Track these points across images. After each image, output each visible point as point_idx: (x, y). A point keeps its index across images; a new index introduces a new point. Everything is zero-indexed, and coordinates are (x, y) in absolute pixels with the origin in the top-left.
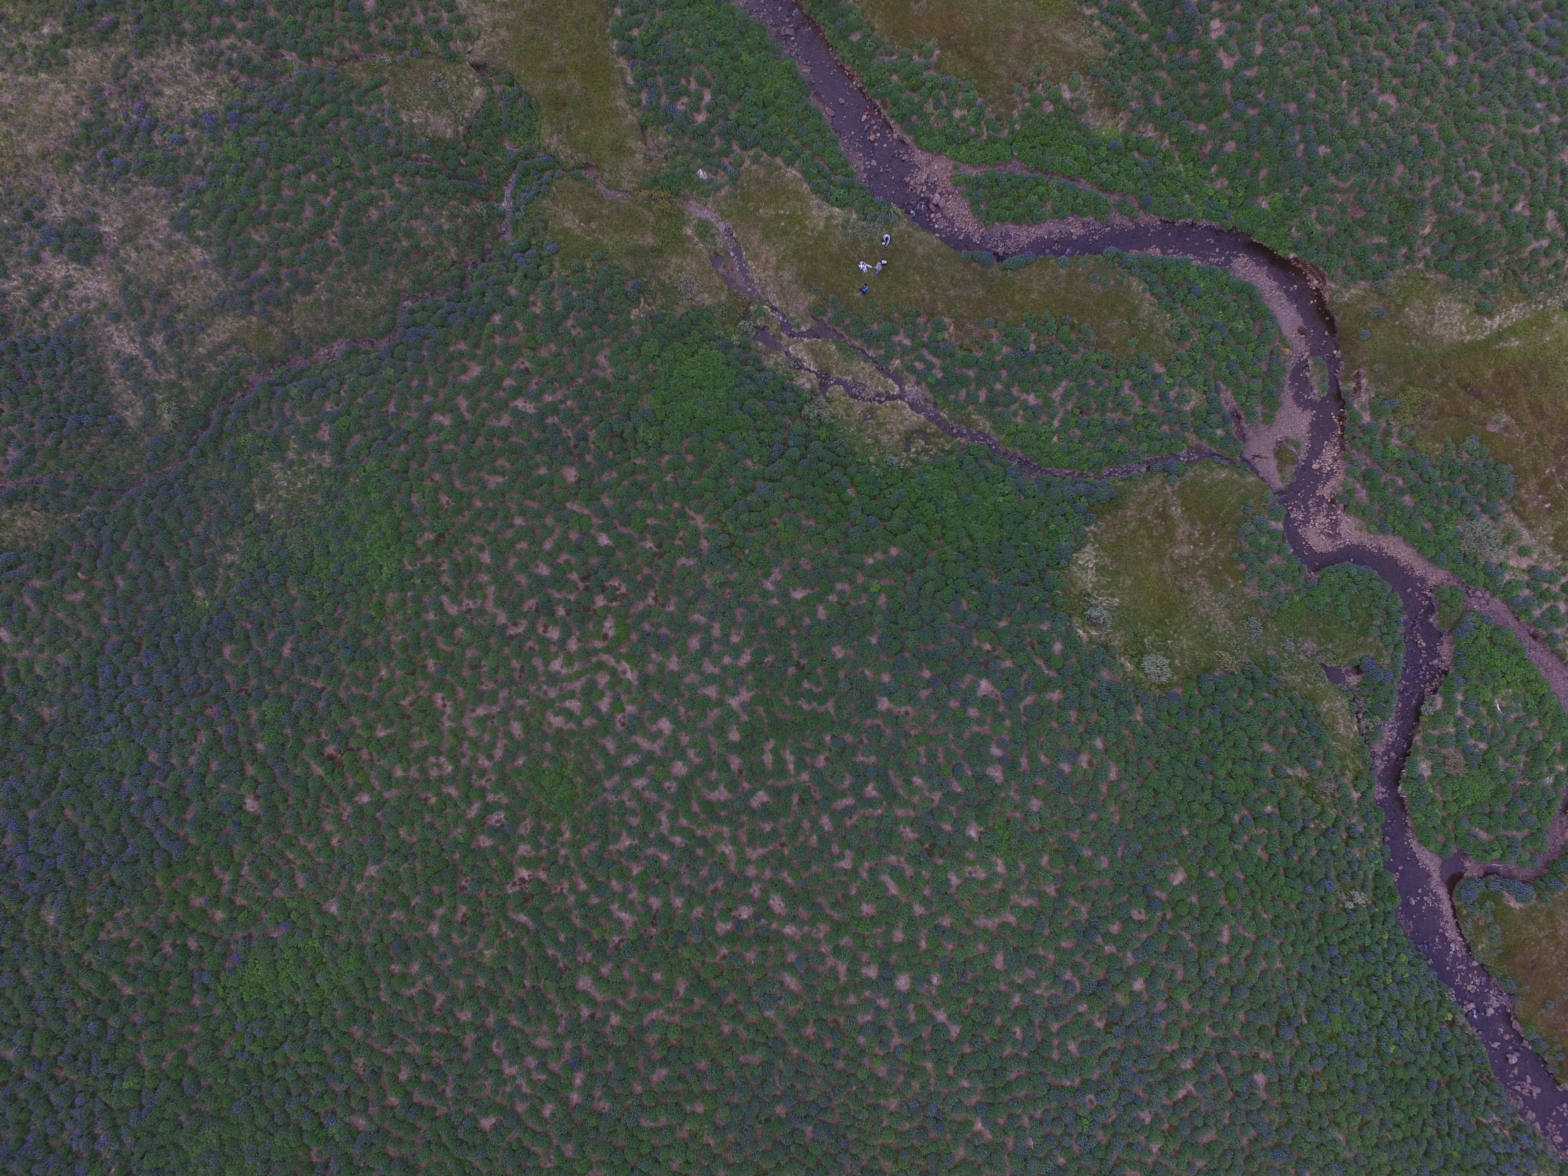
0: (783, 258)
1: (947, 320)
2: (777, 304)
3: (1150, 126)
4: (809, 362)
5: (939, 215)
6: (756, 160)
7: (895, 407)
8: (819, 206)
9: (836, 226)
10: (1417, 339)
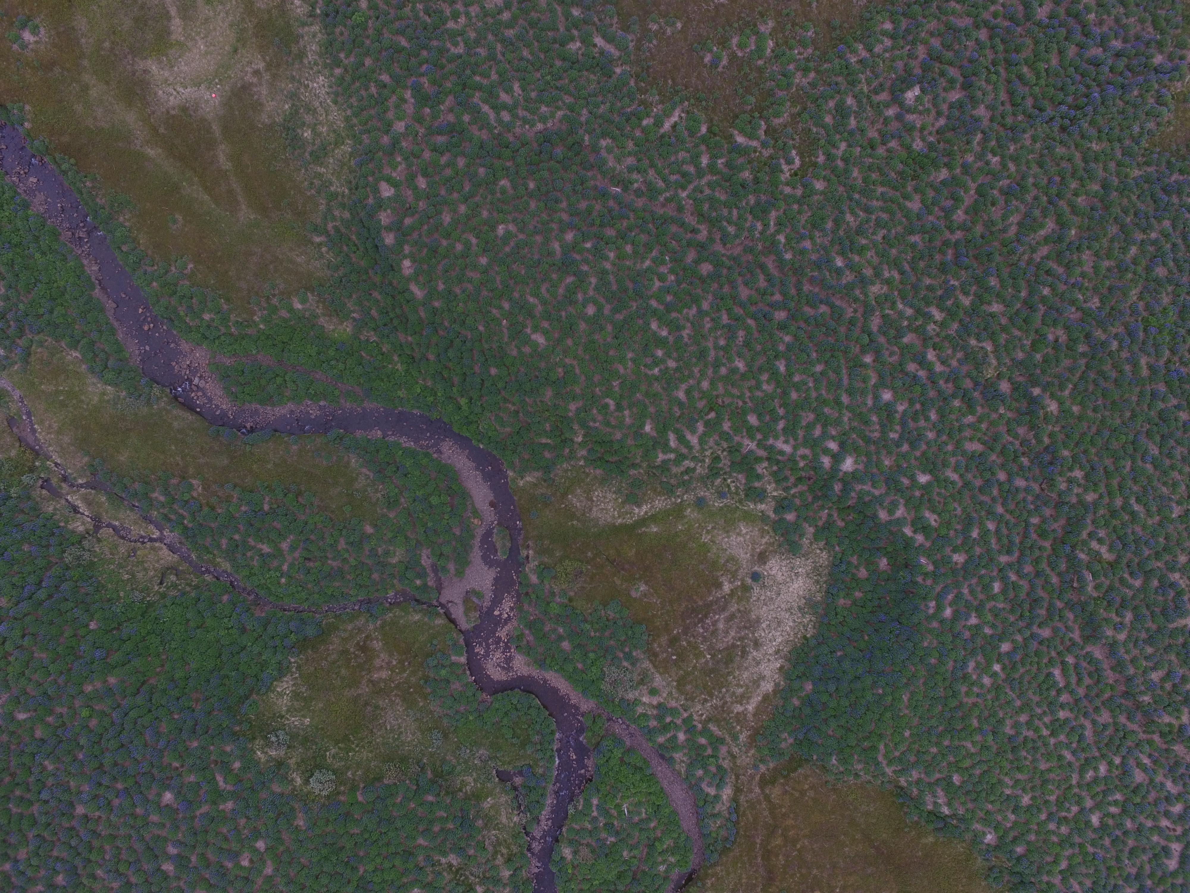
0: (63, 425)
1: (194, 482)
2: (58, 461)
3: (373, 333)
4: (83, 508)
6: (41, 344)
7: (153, 548)
8: (94, 384)
9: (108, 401)
10: (578, 520)
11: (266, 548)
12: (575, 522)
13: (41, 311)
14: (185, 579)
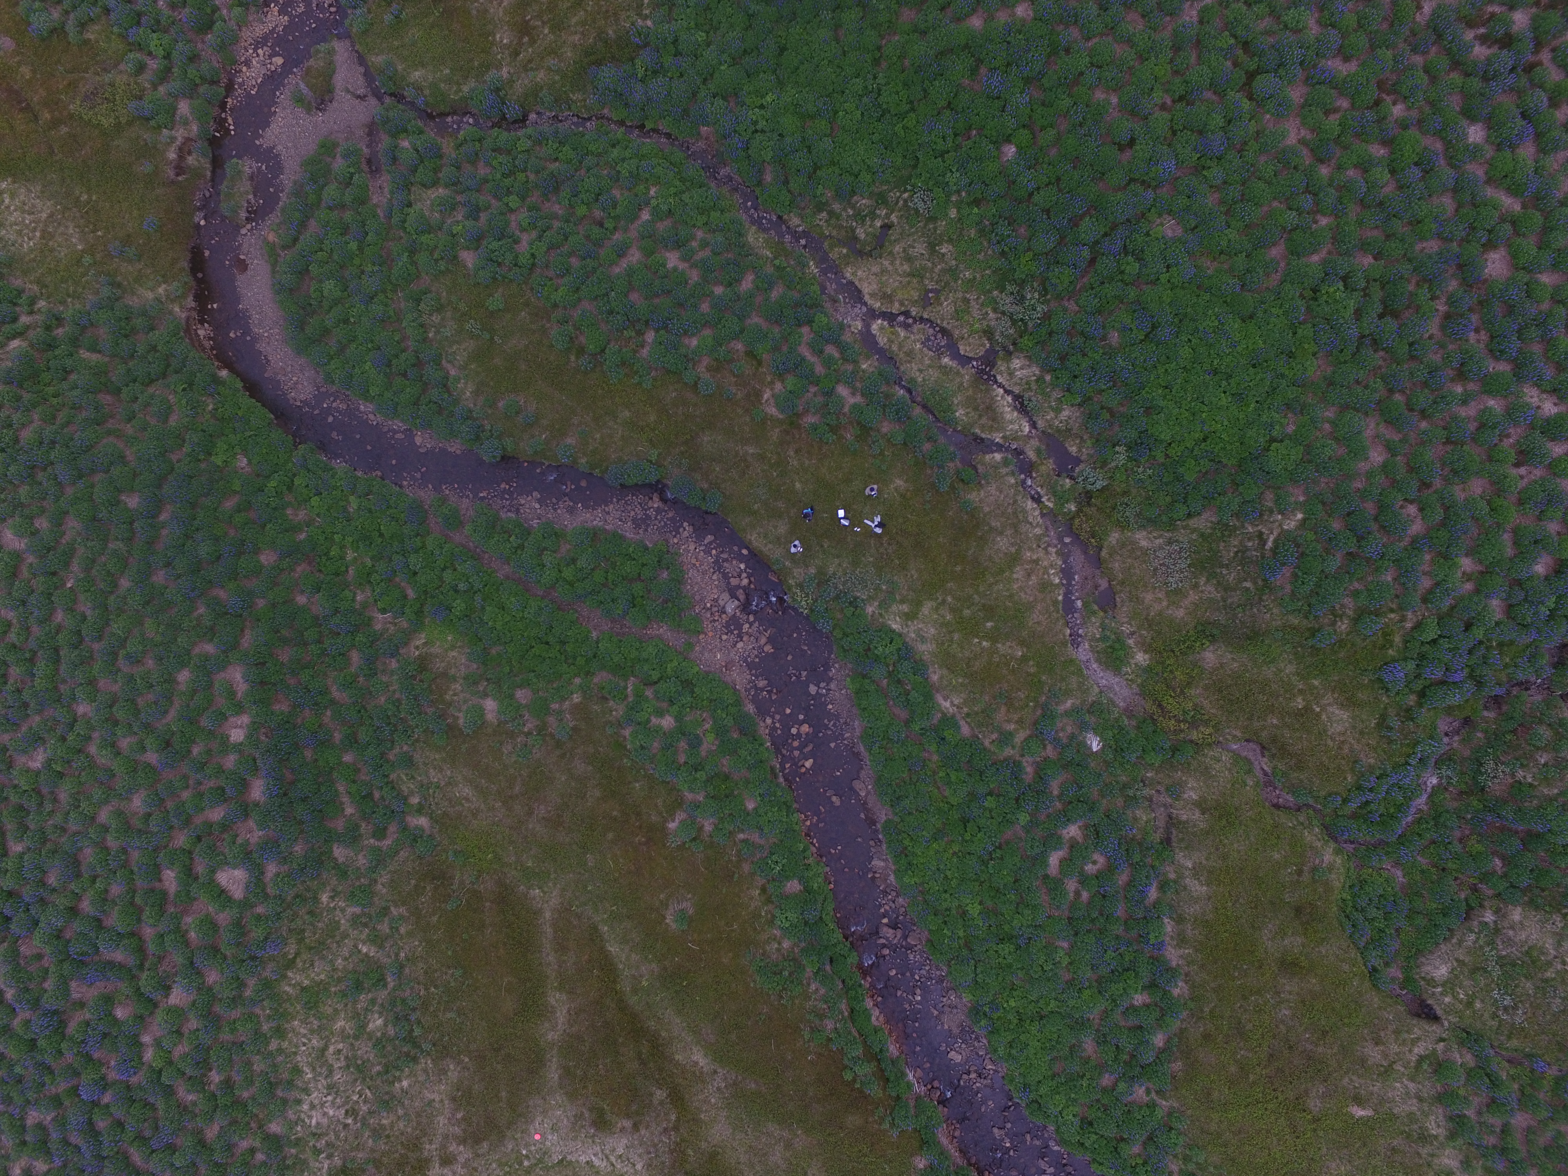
0: (1002, 571)
1: (773, 411)
2: (1030, 504)
3: (378, 627)
4: (1005, 404)
5: (734, 582)
6: (1005, 738)
7: (887, 298)
8: (923, 640)
9: (902, 602)
10: (77, 200)
11: (673, 260)
12: (85, 197)
13: (990, 803)
14: (841, 227)
